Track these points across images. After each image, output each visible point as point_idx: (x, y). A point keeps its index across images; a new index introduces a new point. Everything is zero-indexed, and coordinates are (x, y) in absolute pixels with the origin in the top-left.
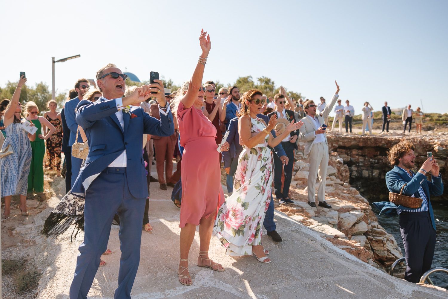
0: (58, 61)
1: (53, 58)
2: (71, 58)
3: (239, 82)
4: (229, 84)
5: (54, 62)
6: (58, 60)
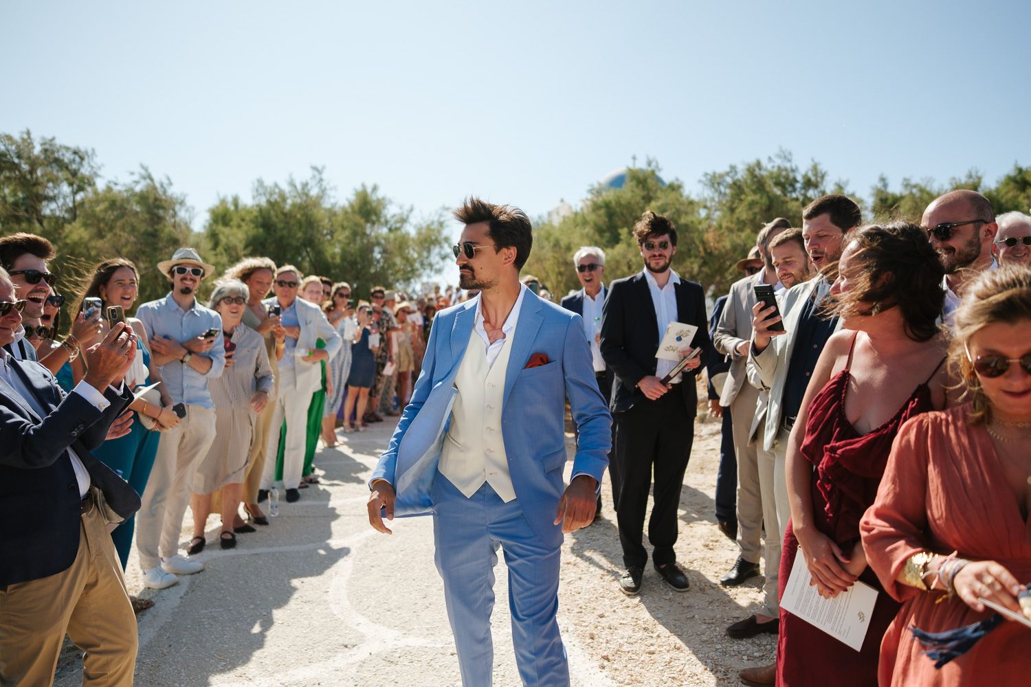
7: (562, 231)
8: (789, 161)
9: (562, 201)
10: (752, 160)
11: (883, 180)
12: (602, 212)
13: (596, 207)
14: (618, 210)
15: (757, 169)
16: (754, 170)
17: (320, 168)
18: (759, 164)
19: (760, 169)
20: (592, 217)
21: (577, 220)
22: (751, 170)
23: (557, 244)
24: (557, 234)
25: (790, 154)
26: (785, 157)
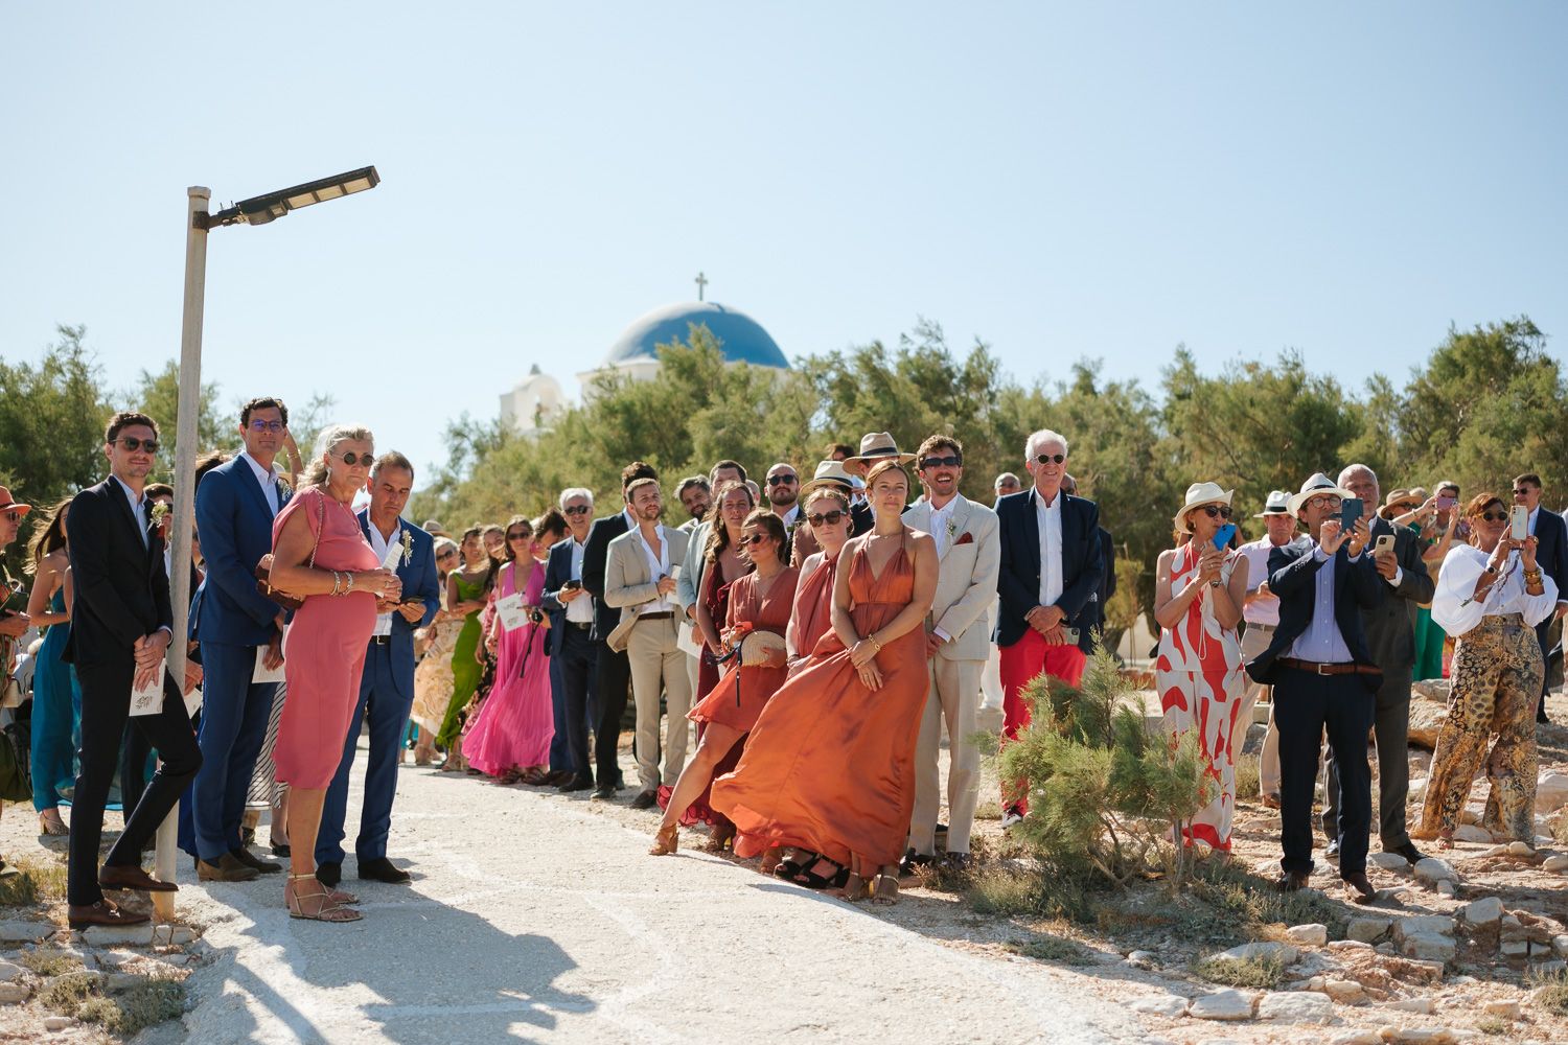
0: (227, 217)
1: (199, 195)
2: (313, 189)
3: (1449, 364)
4: (1382, 381)
5: (202, 221)
6: (228, 206)
7: (543, 453)
8: (939, 339)
9: (535, 370)
10: (866, 343)
11: (1183, 355)
12: (619, 420)
13: (609, 411)
14: (647, 417)
15: (875, 357)
16: (871, 359)
17: (76, 330)
18: (878, 348)
19: (881, 357)
20: (599, 430)
21: (572, 430)
22: (866, 359)
23: (533, 479)
24: (534, 458)
25: (938, 327)
26: (930, 334)
